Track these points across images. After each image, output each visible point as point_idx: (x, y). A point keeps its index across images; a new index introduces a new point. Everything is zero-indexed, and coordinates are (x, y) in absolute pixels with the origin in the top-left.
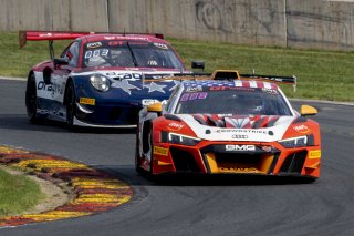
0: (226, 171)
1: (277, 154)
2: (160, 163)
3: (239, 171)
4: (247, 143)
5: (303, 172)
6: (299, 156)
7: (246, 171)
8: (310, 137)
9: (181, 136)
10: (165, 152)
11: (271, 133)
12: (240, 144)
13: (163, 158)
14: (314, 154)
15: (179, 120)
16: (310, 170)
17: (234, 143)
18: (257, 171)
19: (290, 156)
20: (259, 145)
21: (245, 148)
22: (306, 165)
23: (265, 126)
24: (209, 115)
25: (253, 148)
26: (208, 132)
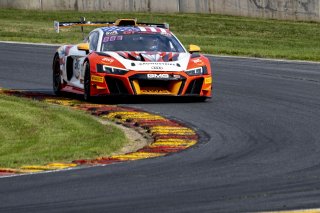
0: (146, 93)
1: (184, 80)
2: (98, 87)
3: (156, 93)
4: (163, 72)
5: (201, 94)
6: (198, 82)
7: (161, 93)
8: (205, 68)
9: (113, 68)
10: (102, 80)
11: (178, 65)
12: (158, 73)
13: (100, 84)
14: (208, 80)
15: (109, 56)
16: (205, 92)
17: (153, 72)
18: (169, 93)
19: (192, 82)
20: (172, 74)
21: (162, 76)
22: (203, 88)
23: (171, 60)
24: (130, 53)
25: (167, 76)
26: (133, 65)
